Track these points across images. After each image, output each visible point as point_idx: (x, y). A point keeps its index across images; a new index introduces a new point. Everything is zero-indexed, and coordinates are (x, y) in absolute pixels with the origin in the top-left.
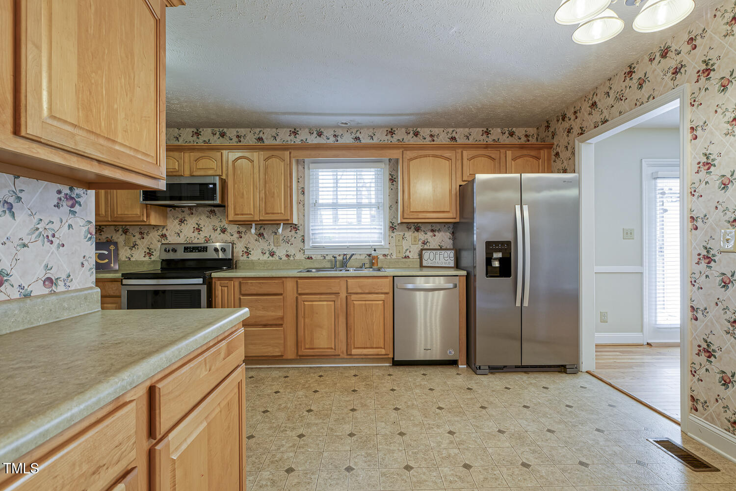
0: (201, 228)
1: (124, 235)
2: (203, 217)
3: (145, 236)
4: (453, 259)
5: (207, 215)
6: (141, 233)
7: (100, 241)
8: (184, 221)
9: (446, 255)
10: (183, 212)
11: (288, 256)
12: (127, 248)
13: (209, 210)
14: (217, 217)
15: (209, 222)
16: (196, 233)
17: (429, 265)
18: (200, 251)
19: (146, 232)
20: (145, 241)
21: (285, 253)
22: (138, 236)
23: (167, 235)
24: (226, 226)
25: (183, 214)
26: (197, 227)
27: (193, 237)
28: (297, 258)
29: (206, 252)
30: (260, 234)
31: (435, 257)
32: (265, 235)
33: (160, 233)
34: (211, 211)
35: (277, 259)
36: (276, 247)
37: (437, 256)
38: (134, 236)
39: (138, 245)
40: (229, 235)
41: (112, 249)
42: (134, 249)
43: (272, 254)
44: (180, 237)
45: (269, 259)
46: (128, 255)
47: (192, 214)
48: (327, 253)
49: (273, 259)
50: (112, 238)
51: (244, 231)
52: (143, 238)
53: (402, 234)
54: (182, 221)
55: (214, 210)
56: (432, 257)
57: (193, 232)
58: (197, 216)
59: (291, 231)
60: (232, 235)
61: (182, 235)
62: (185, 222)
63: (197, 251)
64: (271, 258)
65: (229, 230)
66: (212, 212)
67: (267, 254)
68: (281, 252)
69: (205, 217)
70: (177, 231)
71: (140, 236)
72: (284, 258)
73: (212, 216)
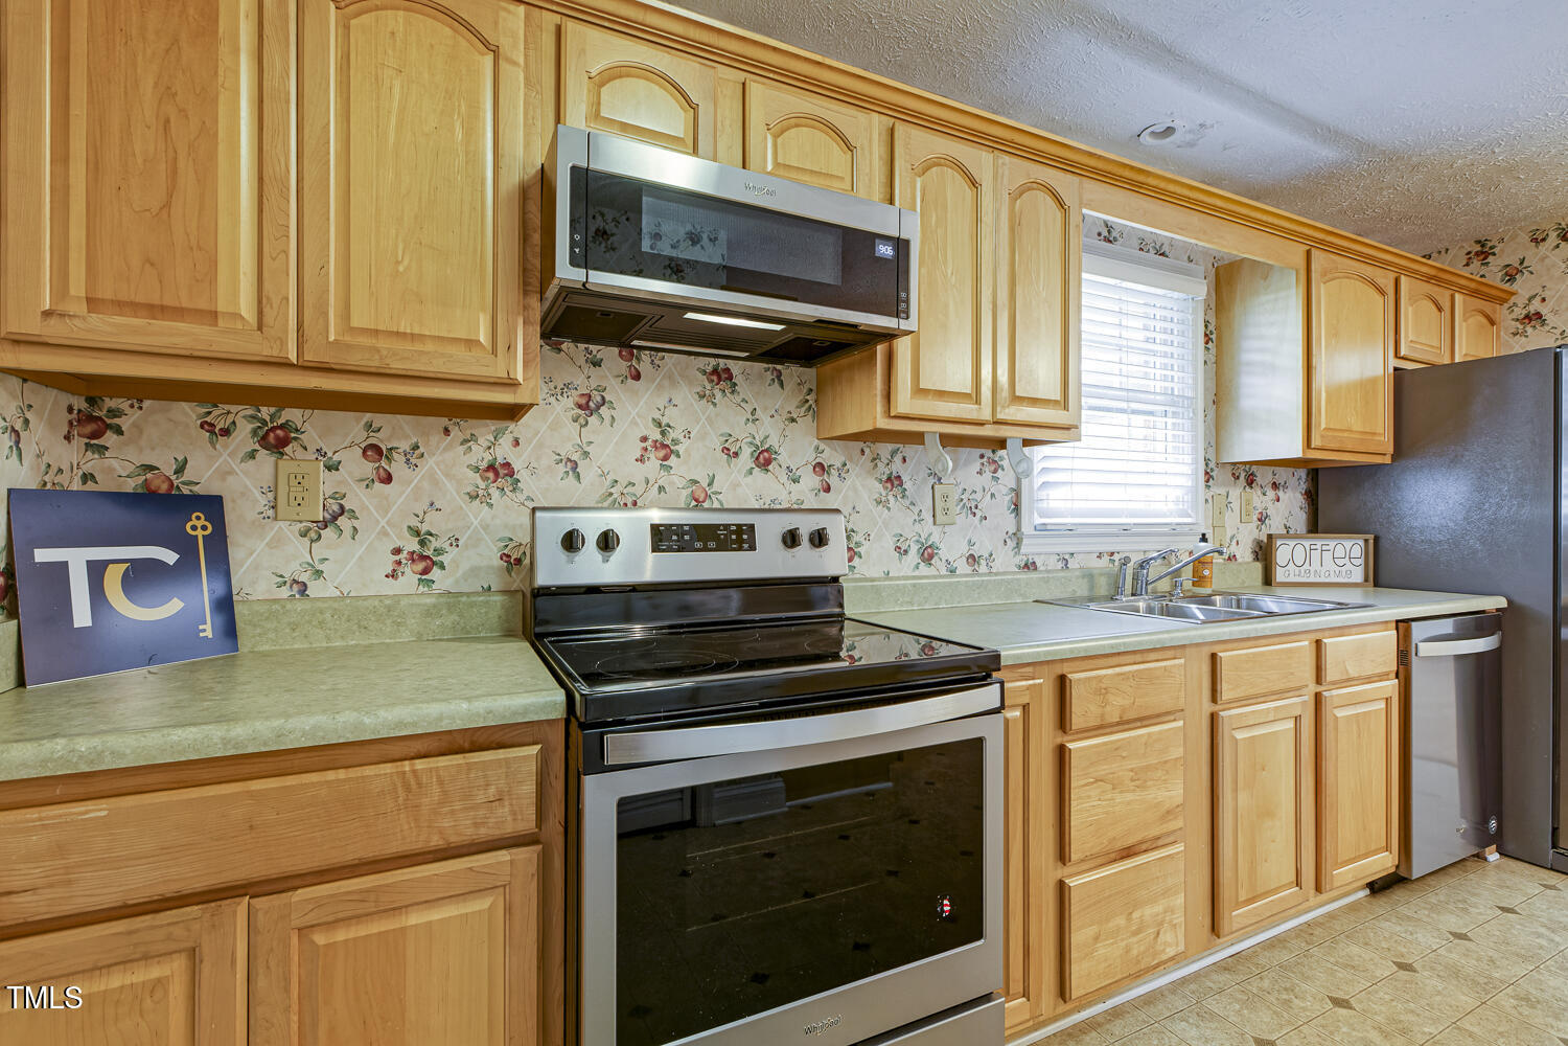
0: (676, 442)
1: (265, 458)
2: (685, 395)
3: (397, 467)
4: (1361, 561)
5: (699, 389)
6: (374, 451)
7: (90, 486)
8: (598, 408)
9: (1340, 551)
10: (597, 364)
11: (973, 559)
12: (292, 531)
13: (709, 369)
14: (738, 399)
15: (709, 419)
16: (654, 462)
17: (1292, 579)
18: (723, 546)
19: (405, 446)
20: (398, 494)
21: (964, 550)
22: (355, 465)
23: (516, 466)
24: (773, 442)
25: (594, 371)
26: (658, 437)
27: (638, 479)
28: (997, 566)
29: (752, 548)
30: (889, 479)
31: (1308, 558)
32: (907, 485)
33: (480, 455)
34: (715, 371)
35: (944, 572)
36: (940, 529)
37: (1316, 555)
38: (332, 467)
39: (353, 515)
40: (784, 478)
41: (200, 533)
42: (328, 533)
43: (928, 555)
44: (578, 477)
45: (917, 573)
46: (292, 569)
47: (637, 377)
48: (1072, 550)
49: (931, 571)
50: (180, 471)
51: (838, 464)
52: (388, 479)
53: (1223, 491)
54: (588, 406)
55: (727, 370)
56: (1299, 557)
57: (641, 460)
58: (660, 387)
59: (980, 473)
60: (796, 481)
61: (588, 470)
62: (603, 410)
63: (712, 544)
64: (924, 569)
65: (784, 458)
66: (721, 376)
67: (913, 556)
68: (952, 548)
69: (692, 399)
70: (568, 450)
71: (368, 468)
72: (963, 567)
73: (719, 395)
